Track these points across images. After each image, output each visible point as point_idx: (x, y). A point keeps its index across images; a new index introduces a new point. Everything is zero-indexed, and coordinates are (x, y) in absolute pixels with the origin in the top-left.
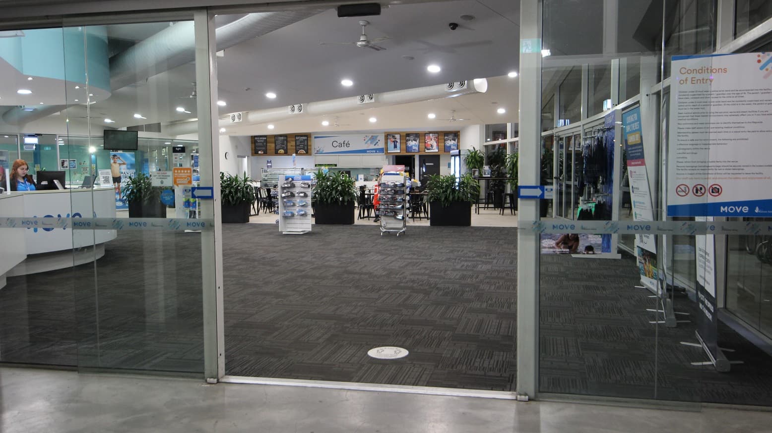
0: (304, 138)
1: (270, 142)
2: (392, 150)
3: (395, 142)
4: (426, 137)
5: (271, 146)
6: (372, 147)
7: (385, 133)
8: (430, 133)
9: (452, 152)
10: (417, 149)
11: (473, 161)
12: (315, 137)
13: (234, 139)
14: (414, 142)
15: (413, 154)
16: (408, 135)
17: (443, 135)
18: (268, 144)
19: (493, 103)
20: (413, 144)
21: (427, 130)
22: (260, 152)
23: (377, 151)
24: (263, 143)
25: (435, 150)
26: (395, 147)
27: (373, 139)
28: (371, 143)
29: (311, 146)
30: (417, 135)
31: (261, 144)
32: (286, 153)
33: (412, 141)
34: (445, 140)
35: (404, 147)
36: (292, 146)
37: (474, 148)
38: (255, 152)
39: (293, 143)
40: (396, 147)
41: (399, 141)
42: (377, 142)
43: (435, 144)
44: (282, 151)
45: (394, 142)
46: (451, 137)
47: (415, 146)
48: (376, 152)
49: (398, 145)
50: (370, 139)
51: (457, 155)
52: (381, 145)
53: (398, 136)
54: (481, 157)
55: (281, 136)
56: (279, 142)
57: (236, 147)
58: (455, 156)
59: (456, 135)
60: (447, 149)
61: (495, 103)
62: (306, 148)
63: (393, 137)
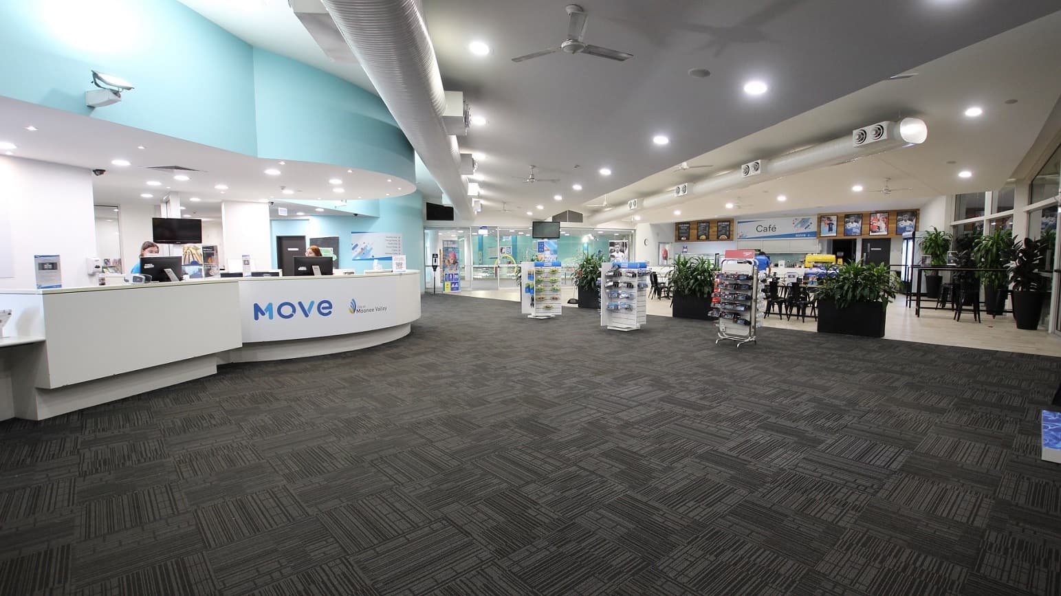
0: (726, 223)
1: (692, 229)
2: (825, 232)
3: (830, 226)
4: (872, 218)
5: (694, 232)
6: (803, 230)
7: (819, 214)
8: (877, 212)
9: (905, 234)
10: (858, 231)
11: (933, 245)
12: (739, 222)
13: (656, 228)
14: (855, 224)
15: (854, 237)
16: (847, 216)
17: (894, 215)
18: (691, 231)
19: (950, 162)
20: (854, 226)
21: (873, 209)
22: (683, 239)
23: (807, 234)
24: (686, 230)
25: (883, 232)
26: (830, 230)
27: (804, 222)
28: (801, 226)
29: (733, 231)
30: (859, 216)
31: (684, 231)
32: (708, 239)
33: (852, 223)
34: (898, 221)
35: (842, 229)
36: (714, 232)
37: (935, 229)
38: (679, 239)
39: (716, 229)
40: (832, 230)
41: (835, 223)
42: (809, 226)
43: (883, 226)
44: (704, 237)
45: (829, 224)
46: (906, 216)
47: (856, 228)
48: (807, 236)
49: (834, 228)
50: (800, 222)
51: (910, 238)
52: (813, 228)
53: (834, 218)
54: (946, 241)
55: (703, 222)
56: (701, 228)
57: (658, 234)
58: (907, 239)
59: (914, 214)
60: (899, 232)
61: (954, 162)
62: (728, 233)
63: (829, 219)
